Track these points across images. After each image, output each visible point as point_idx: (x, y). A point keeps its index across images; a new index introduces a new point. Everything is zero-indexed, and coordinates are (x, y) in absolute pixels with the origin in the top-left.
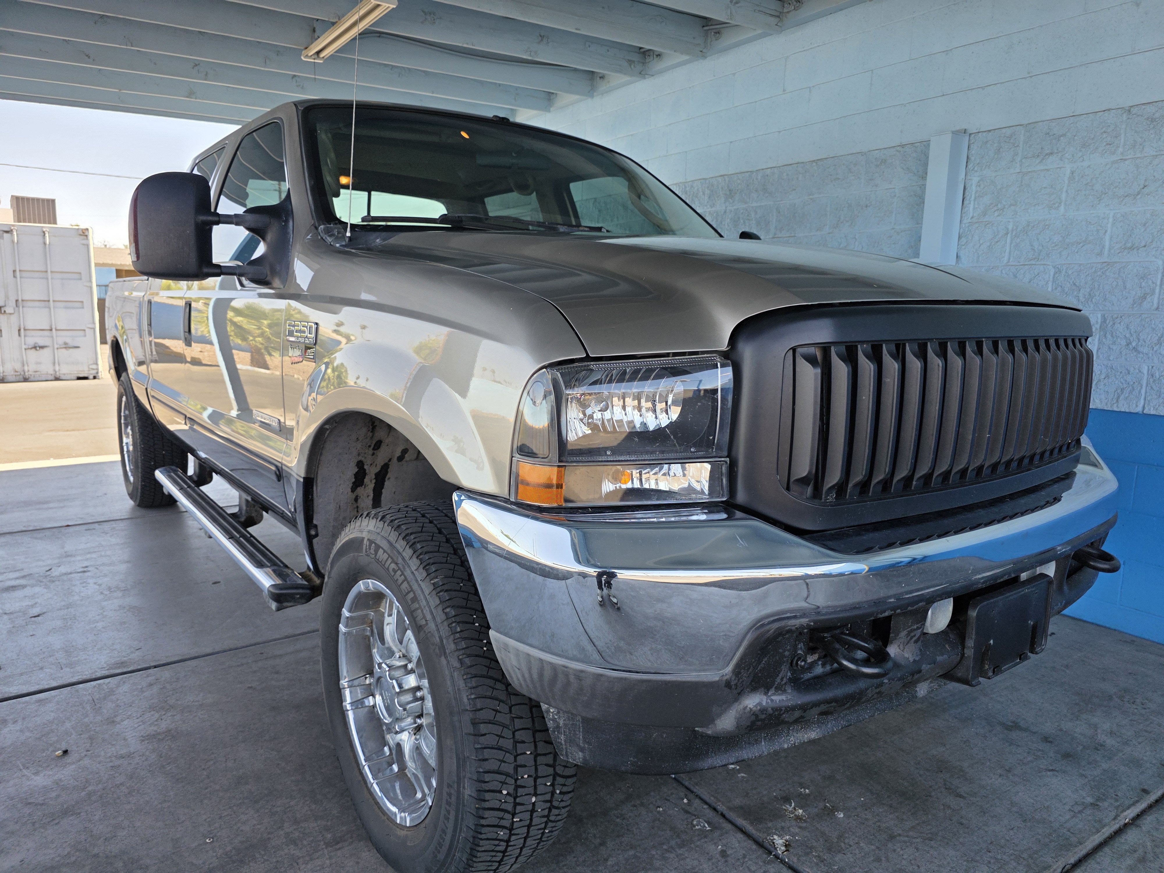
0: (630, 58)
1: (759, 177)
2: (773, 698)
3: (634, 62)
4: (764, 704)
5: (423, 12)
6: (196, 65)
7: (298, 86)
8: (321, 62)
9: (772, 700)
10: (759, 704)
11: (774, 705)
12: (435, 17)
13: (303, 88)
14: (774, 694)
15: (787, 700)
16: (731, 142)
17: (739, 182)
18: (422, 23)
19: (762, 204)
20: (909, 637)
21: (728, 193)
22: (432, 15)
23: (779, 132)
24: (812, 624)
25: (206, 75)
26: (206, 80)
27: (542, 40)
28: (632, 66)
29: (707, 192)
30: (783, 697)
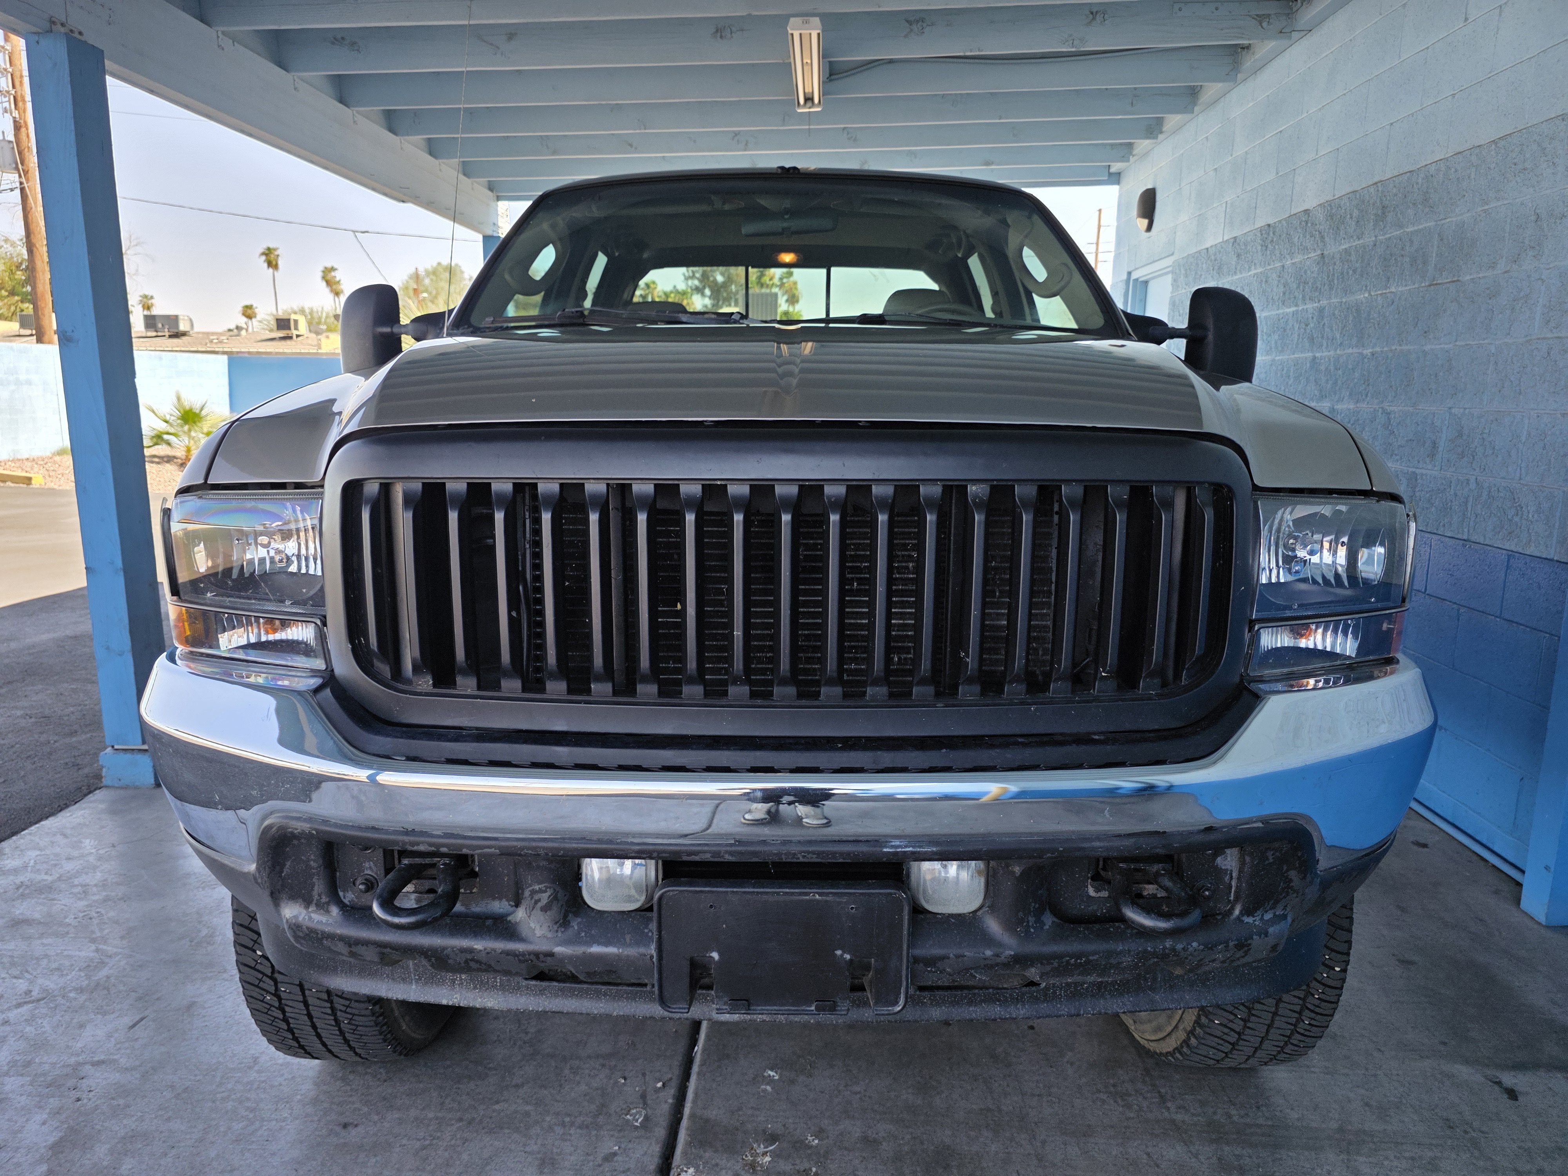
0: (1260, 13)
1: (1420, 181)
2: (313, 915)
3: (1269, 16)
4: (300, 919)
5: (907, 21)
6: (736, 135)
7: (849, 139)
8: (819, 109)
9: (310, 918)
10: (296, 917)
11: (311, 925)
12: (925, 25)
13: (855, 140)
14: (313, 912)
15: (325, 924)
16: (1392, 124)
17: (1395, 190)
18: (906, 36)
19: (1421, 227)
20: (533, 901)
21: (1380, 212)
22: (920, 23)
23: (1453, 95)
24: (314, 832)
25: (746, 145)
26: (745, 150)
27: (1094, 19)
28: (1265, 24)
29: (1356, 213)
30: (324, 919)
